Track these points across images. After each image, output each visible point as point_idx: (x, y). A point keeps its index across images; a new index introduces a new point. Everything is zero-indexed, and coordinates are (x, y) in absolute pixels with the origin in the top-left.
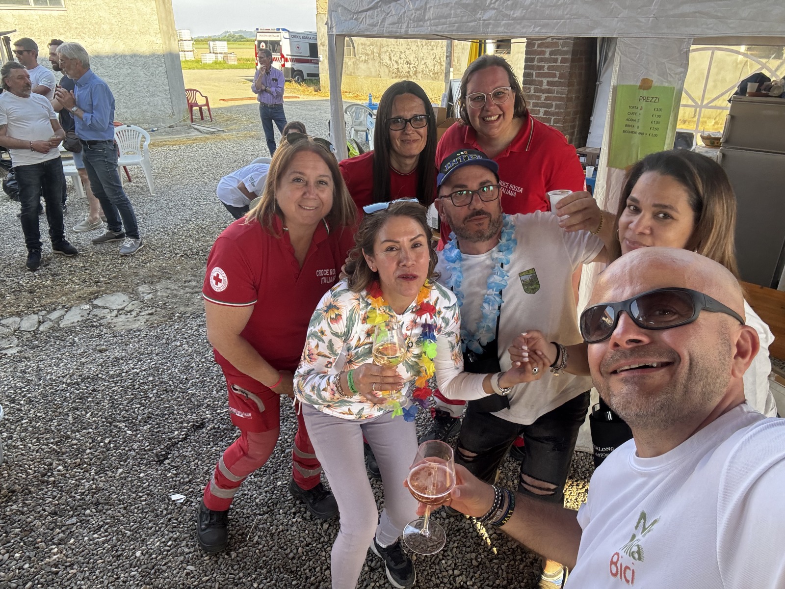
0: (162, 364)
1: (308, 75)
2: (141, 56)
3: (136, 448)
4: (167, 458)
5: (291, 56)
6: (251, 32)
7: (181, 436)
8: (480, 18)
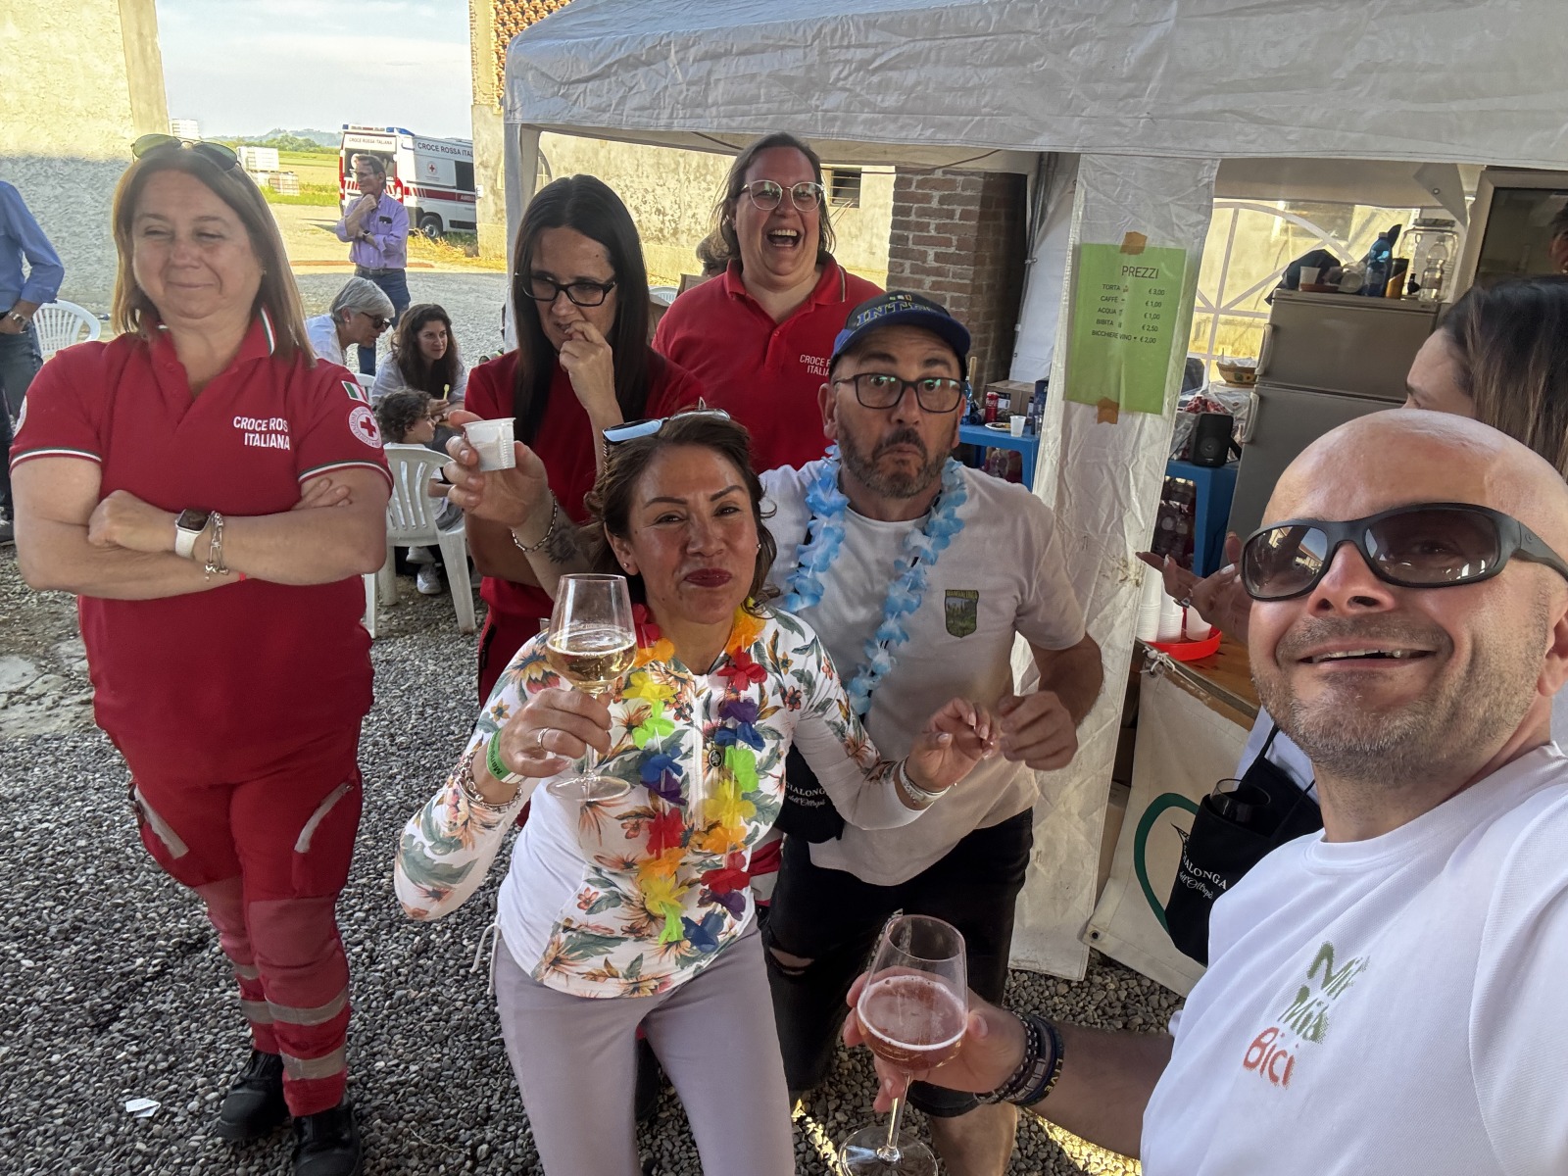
0: (109, 810)
1: (453, 224)
2: (87, 163)
3: (43, 997)
4: (117, 1019)
5: (418, 183)
6: (332, 135)
7: (150, 969)
8: (817, 106)
